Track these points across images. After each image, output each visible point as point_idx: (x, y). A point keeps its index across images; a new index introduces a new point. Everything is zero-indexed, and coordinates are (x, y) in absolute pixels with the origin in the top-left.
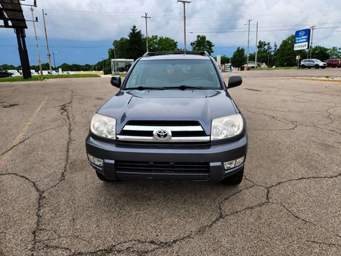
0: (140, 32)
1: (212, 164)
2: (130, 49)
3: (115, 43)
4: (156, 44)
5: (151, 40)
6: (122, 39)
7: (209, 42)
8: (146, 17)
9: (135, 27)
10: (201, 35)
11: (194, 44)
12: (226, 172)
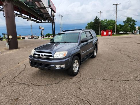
0: (99, 18)
1: (51, 65)
2: (94, 26)
3: (88, 24)
4: (106, 23)
5: (104, 21)
6: (91, 22)
7: (133, 20)
8: (100, 13)
9: (97, 17)
10: (129, 17)
11: (125, 21)
12: (56, 68)
